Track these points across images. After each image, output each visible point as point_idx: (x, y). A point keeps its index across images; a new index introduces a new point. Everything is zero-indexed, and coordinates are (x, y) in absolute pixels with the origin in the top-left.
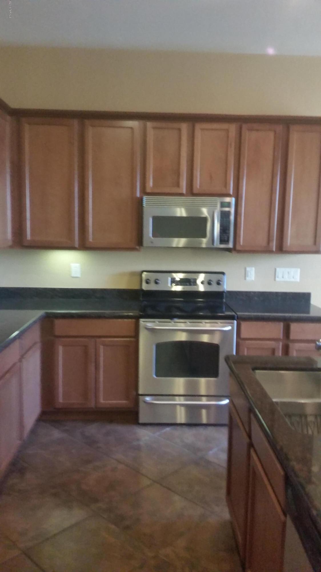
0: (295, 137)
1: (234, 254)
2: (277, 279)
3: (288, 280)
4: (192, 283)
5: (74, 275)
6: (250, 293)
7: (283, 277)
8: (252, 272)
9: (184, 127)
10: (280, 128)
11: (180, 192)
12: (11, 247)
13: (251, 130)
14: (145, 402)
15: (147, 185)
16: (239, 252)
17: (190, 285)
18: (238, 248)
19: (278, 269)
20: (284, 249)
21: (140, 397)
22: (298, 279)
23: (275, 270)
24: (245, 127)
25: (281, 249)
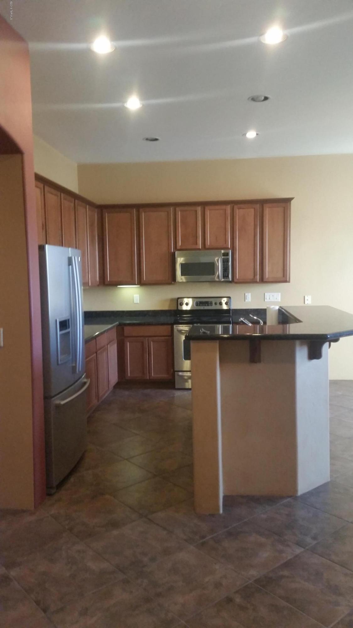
0: (267, 211)
1: (233, 285)
2: (265, 300)
3: (273, 300)
4: (209, 305)
5: (135, 302)
6: (248, 309)
7: (269, 299)
8: (249, 296)
9: (199, 209)
10: (258, 206)
11: (198, 248)
12: (98, 286)
13: (239, 208)
14: (178, 375)
15: (177, 245)
16: (236, 283)
17: (208, 305)
18: (235, 280)
19: (266, 294)
20: (264, 280)
21: (176, 373)
22: (279, 299)
23: (264, 294)
24: (236, 207)
25: (263, 281)
